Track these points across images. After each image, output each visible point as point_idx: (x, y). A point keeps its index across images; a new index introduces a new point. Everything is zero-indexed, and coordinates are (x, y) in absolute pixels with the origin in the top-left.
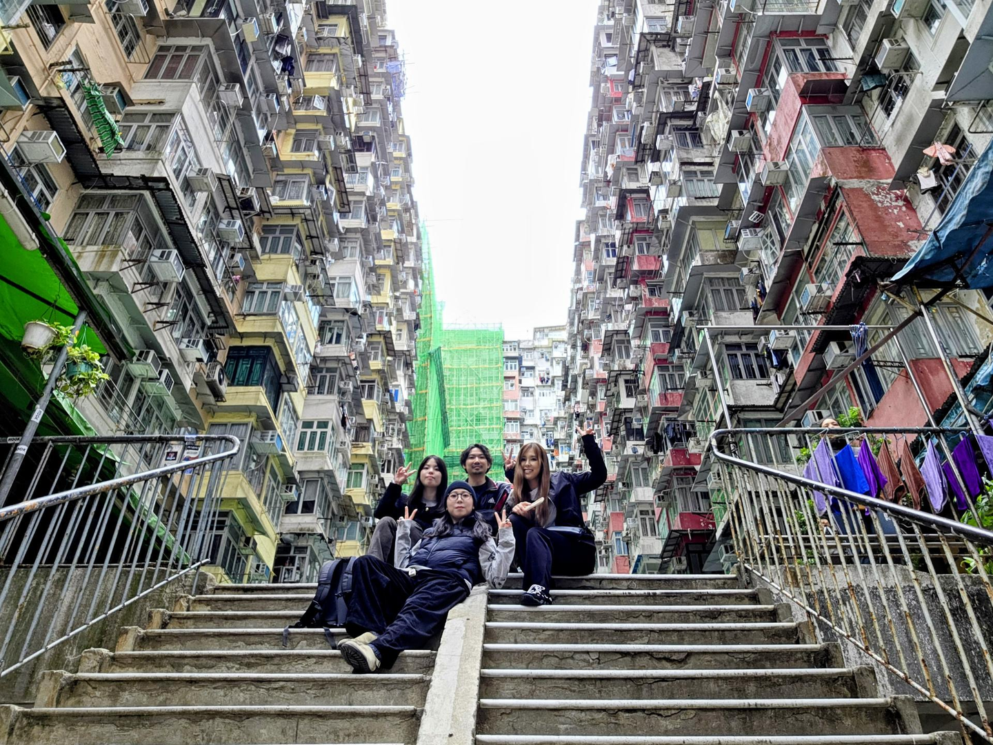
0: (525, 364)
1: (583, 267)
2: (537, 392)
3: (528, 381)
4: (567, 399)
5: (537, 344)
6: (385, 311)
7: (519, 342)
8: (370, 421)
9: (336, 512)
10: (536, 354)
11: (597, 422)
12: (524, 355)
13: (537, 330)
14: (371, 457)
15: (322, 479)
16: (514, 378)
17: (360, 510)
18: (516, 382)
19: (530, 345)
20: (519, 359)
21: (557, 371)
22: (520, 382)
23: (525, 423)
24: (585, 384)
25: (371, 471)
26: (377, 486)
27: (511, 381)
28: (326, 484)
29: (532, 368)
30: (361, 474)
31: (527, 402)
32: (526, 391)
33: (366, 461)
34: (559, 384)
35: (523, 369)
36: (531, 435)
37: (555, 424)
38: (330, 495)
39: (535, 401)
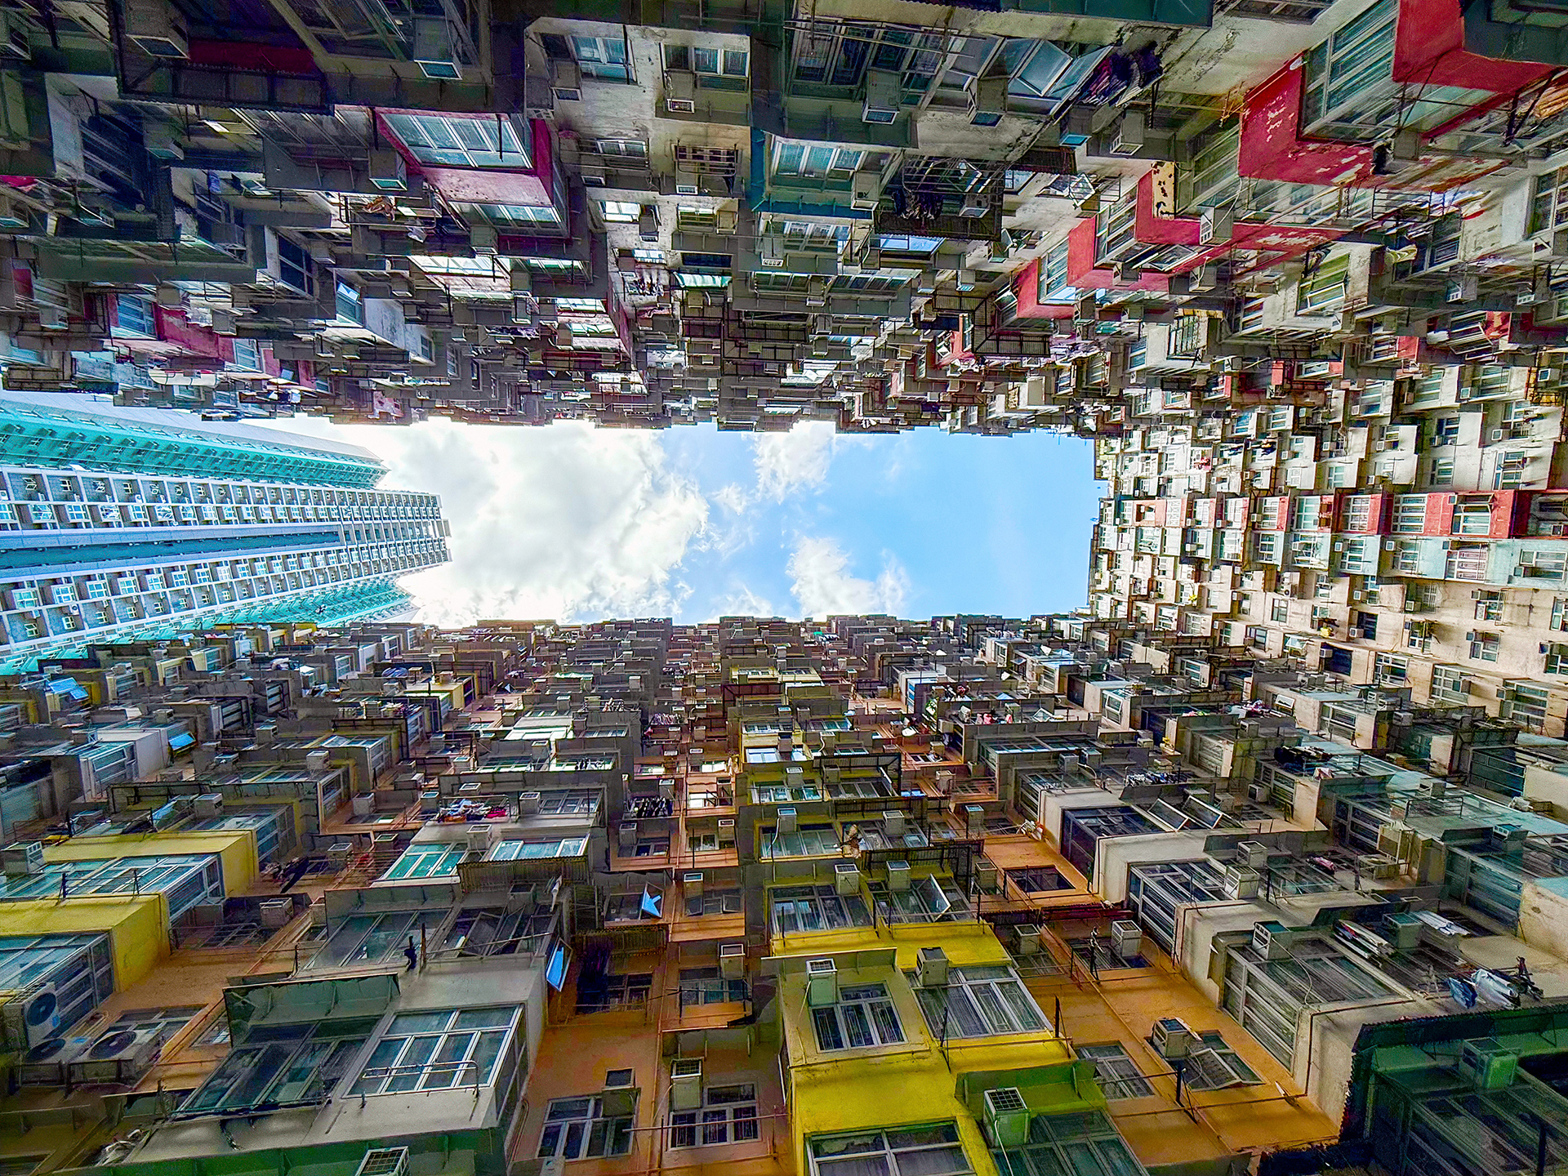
0: (1130, 492)
3: (1151, 487)
13: (1098, 475)
16: (1139, 506)
19: (1112, 484)
22: (1153, 498)
29: (1138, 482)
31: (1178, 488)
32: (1162, 491)
35: (1136, 493)
39: (1178, 477)
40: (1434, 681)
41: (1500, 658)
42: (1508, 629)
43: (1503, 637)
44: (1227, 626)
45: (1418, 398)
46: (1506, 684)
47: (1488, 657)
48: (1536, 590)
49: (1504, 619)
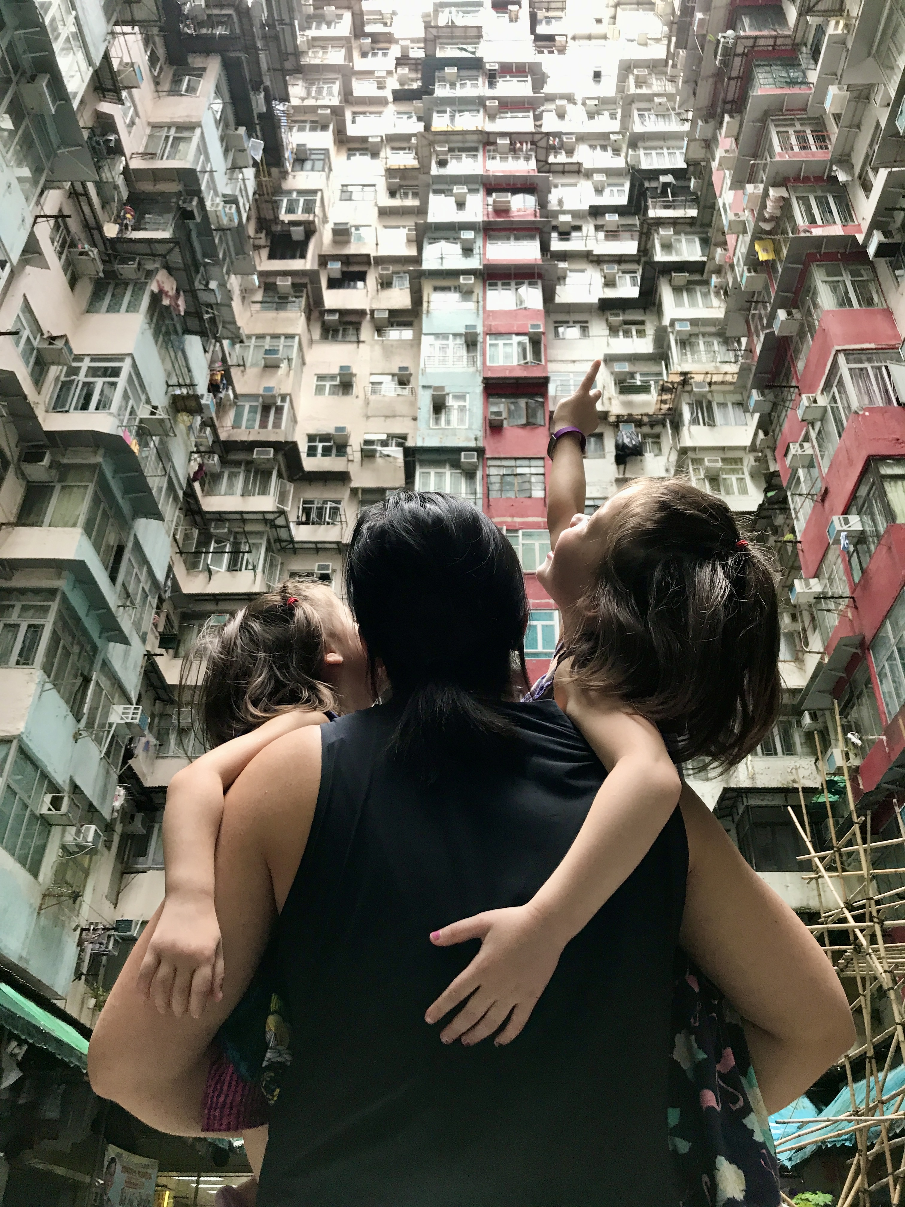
40: (275, 337)
41: (320, 398)
42: (360, 401)
43: (347, 399)
44: (324, 128)
45: (677, 290)
46: (283, 398)
47: (319, 390)
48: (415, 419)
49: (372, 398)
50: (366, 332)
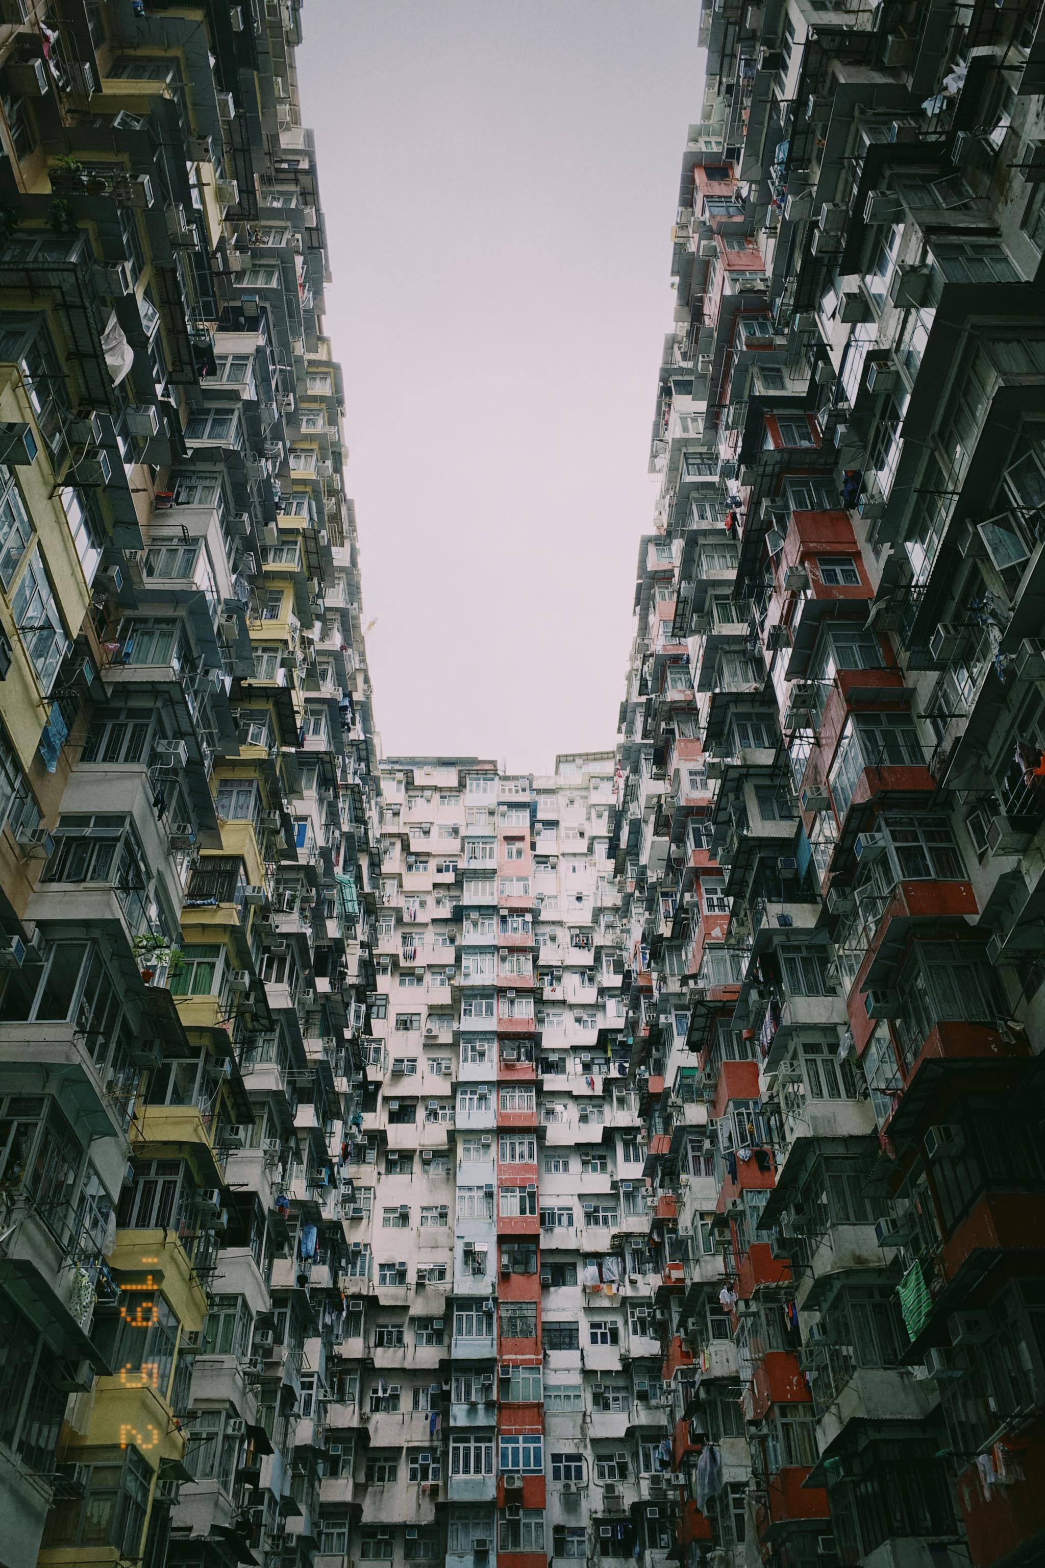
0: (540, 816)
1: (653, 619)
2: (564, 865)
4: (619, 870)
5: (561, 781)
6: (279, 656)
7: (530, 779)
8: (238, 859)
9: (134, 1026)
10: (561, 799)
11: (688, 888)
12: (542, 800)
13: (561, 760)
14: (235, 932)
15: (95, 941)
16: (522, 838)
17: (206, 1042)
18: (525, 845)
19: (550, 785)
20: (531, 807)
21: (601, 827)
22: (533, 846)
23: (542, 918)
24: (662, 826)
25: (234, 962)
26: (247, 997)
27: (519, 845)
28: (106, 956)
29: (553, 824)
30: (212, 966)
32: (542, 860)
33: (225, 939)
34: (601, 849)
35: (538, 826)
36: (553, 939)
37: (596, 920)
38: (119, 987)
42: (414, 1234)
47: (386, 1220)
48: (451, 1250)
49: (422, 1229)
50: (417, 1166)
